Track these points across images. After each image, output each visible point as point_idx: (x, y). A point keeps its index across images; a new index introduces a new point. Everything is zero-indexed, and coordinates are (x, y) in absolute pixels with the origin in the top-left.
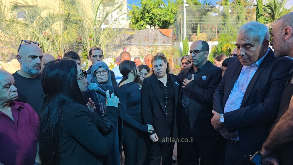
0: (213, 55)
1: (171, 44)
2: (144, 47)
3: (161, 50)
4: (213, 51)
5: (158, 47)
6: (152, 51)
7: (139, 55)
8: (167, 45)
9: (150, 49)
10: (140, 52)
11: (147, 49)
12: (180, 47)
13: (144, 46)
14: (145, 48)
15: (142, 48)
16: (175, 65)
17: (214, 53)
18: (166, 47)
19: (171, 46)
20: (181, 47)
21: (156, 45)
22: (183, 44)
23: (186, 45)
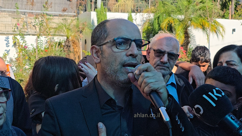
0: (145, 36)
1: (75, 14)
2: (24, 16)
3: (57, 24)
4: (146, 29)
5: (52, 17)
6: (41, 25)
7: (14, 31)
8: (67, 16)
9: (37, 20)
10: (17, 25)
11: (29, 20)
12: (91, 20)
13: (25, 14)
14: (26, 18)
15: (20, 18)
16: (84, 51)
17: (147, 32)
18: (65, 19)
19: (74, 16)
20: (93, 20)
21: (47, 14)
22: (97, 15)
23: (102, 17)
